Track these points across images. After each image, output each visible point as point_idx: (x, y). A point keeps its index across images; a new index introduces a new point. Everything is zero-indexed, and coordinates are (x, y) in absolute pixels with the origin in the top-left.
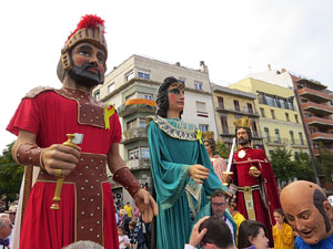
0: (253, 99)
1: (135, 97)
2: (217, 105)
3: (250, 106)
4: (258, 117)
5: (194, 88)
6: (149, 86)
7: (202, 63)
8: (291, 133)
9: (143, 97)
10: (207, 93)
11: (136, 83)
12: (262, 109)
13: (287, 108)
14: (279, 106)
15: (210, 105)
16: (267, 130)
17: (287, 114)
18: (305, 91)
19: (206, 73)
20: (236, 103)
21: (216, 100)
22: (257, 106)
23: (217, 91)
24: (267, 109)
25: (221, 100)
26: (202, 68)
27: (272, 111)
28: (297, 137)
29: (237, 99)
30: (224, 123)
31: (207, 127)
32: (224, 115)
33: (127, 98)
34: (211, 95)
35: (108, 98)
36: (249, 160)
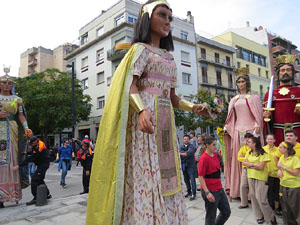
0: (232, 53)
1: (124, 42)
2: (200, 56)
3: (228, 59)
5: (180, 37)
7: (189, 13)
8: (261, 87)
10: (192, 44)
11: (126, 28)
12: (239, 63)
13: (260, 63)
14: (254, 61)
15: (193, 55)
17: (259, 69)
18: (277, 49)
19: (192, 22)
20: (217, 56)
21: (199, 51)
22: (235, 60)
23: (201, 43)
24: (243, 63)
25: (203, 51)
26: (188, 18)
29: (218, 52)
30: (204, 73)
31: (189, 75)
32: (205, 66)
33: (117, 42)
34: (195, 46)
35: (97, 42)
36: (293, 97)
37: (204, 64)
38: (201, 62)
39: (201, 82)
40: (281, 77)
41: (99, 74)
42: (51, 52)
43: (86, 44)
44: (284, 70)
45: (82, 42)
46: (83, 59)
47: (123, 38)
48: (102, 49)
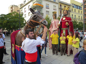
0: (70, 6)
1: (35, 3)
2: (59, 7)
4: (70, 11)
5: (53, 1)
8: (79, 16)
9: (38, 3)
10: (57, 3)
12: (72, 9)
13: (79, 9)
14: (77, 8)
15: (57, 6)
16: (72, 15)
17: (79, 11)
20: (65, 7)
21: (59, 5)
23: (60, 3)
24: (74, 9)
25: (61, 5)
27: (75, 10)
28: (80, 18)
30: (61, 12)
32: (61, 10)
33: (34, 3)
34: (58, 4)
35: (28, 3)
37: (61, 9)
38: (60, 9)
39: (60, 15)
41: (29, 13)
42: (17, 6)
43: (25, 4)
46: (25, 9)
47: (35, 2)
48: (30, 5)
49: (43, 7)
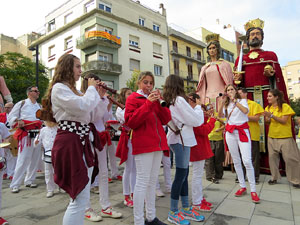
0: (203, 48)
1: (95, 29)
2: (171, 49)
3: (199, 53)
5: (152, 28)
6: (109, 19)
7: (162, 5)
9: (103, 30)
10: (164, 36)
11: (97, 15)
13: (228, 60)
15: (165, 47)
19: (164, 15)
20: (188, 49)
21: (171, 44)
22: (205, 55)
23: (173, 35)
25: (175, 44)
26: (161, 11)
29: (189, 46)
30: (176, 66)
31: (161, 68)
32: (177, 59)
33: (86, 30)
34: (167, 38)
35: (65, 29)
36: (262, 61)
37: (176, 55)
38: (173, 55)
40: (251, 41)
43: (53, 31)
44: (253, 34)
45: (49, 29)
46: (50, 48)
47: (93, 26)
48: (71, 37)
49: (120, 45)
